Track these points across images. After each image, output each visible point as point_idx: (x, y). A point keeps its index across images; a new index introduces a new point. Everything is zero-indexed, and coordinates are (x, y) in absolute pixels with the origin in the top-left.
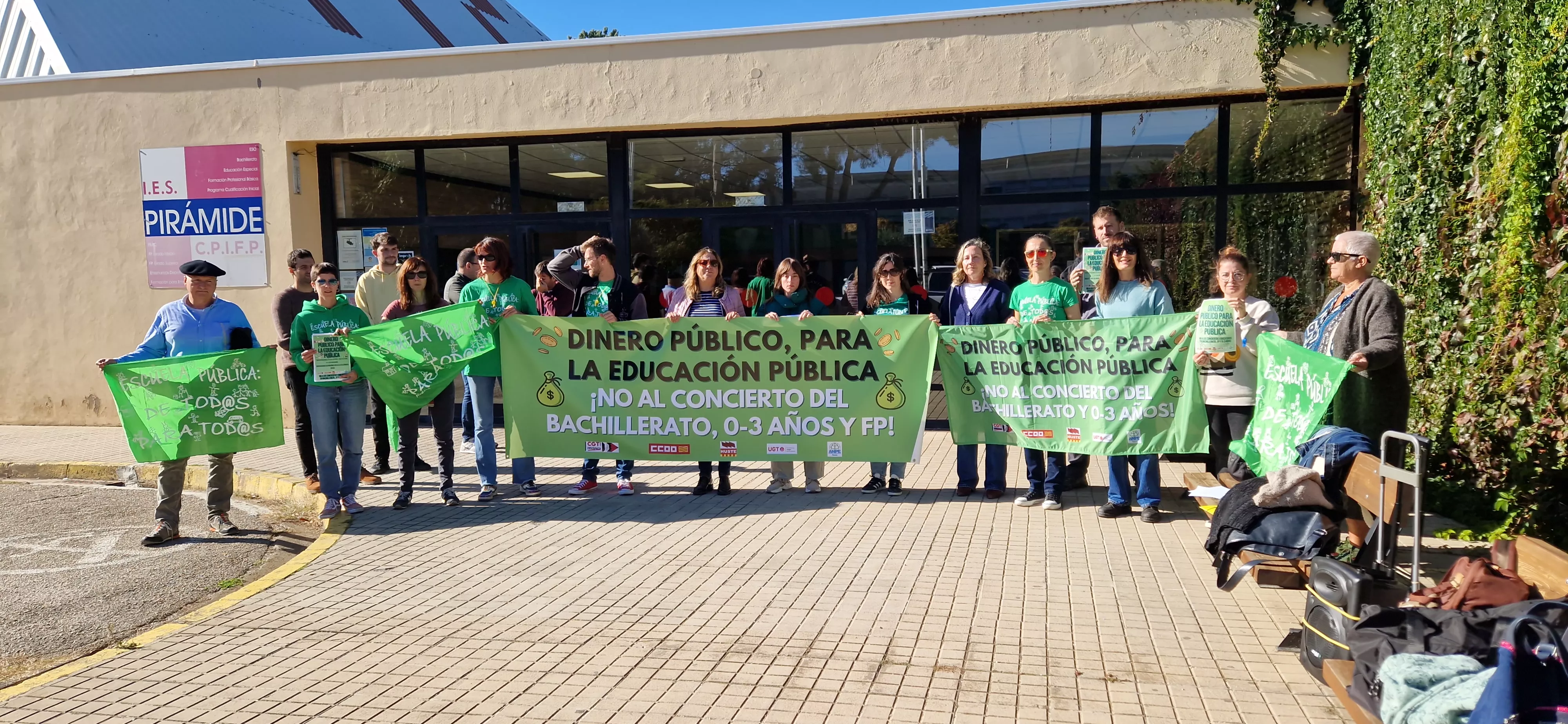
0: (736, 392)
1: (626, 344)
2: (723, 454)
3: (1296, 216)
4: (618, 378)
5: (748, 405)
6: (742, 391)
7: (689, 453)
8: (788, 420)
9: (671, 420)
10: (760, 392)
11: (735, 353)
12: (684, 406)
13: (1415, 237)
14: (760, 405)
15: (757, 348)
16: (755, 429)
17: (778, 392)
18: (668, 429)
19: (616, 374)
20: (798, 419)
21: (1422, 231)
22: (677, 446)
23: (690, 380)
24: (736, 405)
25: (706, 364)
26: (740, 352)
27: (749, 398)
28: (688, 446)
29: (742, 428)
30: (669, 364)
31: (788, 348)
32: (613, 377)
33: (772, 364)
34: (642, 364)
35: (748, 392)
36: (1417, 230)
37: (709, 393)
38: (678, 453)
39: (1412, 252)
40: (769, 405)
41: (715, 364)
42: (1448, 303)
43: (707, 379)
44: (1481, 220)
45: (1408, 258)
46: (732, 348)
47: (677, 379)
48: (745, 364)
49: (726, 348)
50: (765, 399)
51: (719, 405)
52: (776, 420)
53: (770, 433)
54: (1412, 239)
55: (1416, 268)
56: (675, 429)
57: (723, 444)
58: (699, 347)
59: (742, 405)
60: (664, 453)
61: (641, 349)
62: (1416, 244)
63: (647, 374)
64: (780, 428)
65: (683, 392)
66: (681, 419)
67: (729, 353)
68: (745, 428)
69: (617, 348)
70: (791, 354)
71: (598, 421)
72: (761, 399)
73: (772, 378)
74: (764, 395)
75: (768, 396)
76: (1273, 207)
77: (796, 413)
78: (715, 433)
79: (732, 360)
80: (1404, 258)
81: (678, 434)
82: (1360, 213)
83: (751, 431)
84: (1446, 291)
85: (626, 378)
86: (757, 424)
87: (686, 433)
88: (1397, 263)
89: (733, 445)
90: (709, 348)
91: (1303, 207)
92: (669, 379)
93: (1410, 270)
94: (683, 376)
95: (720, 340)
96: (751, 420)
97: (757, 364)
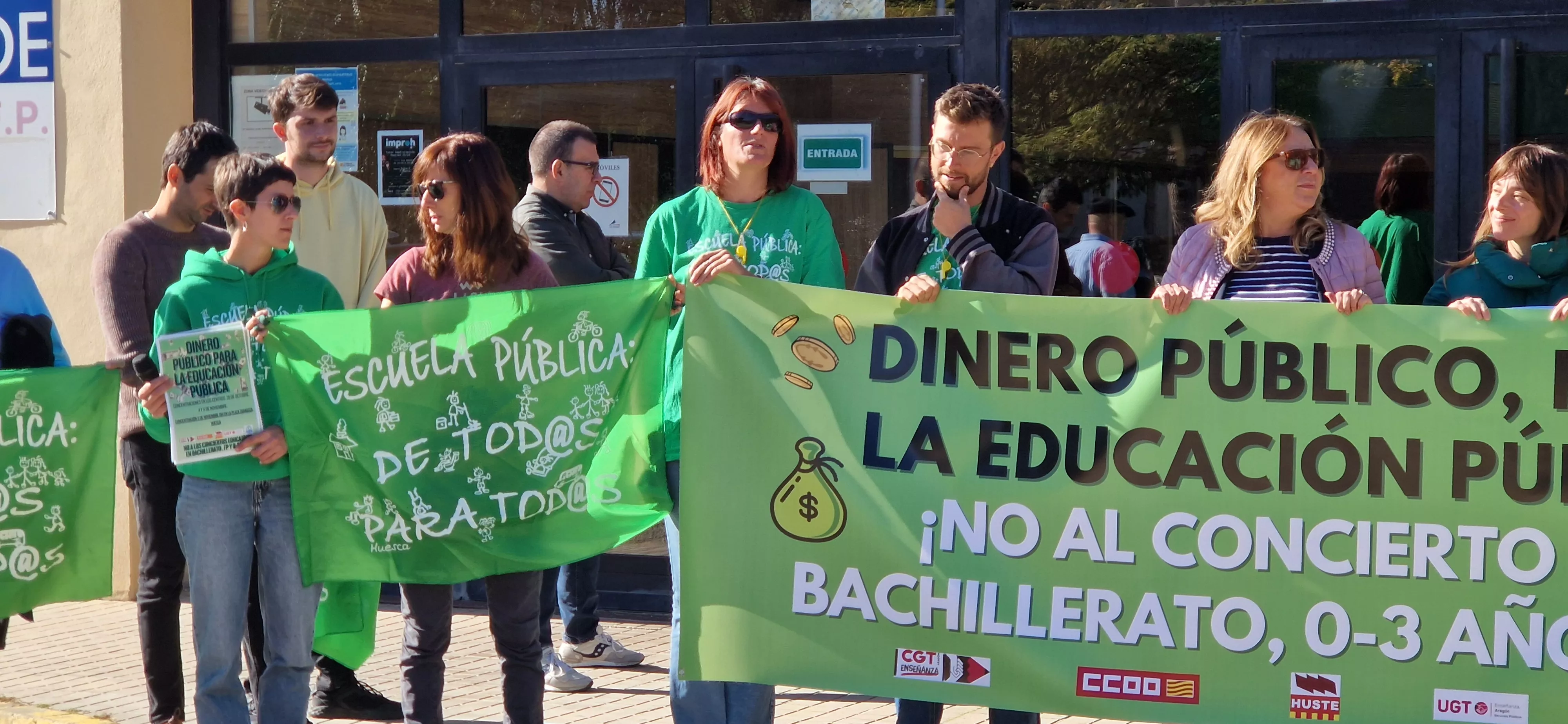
0: (1345, 527)
1: (1030, 373)
2: (1298, 711)
4: (1001, 472)
5: (1383, 568)
6: (1363, 528)
7: (1195, 700)
8: (1503, 623)
9: (1149, 602)
10: (1421, 530)
11: (1350, 410)
12: (1187, 560)
14: (1419, 570)
15: (1417, 399)
16: (1400, 643)
17: (1477, 534)
18: (1137, 627)
19: (997, 461)
20: (1536, 619)
22: (1163, 677)
23: (1211, 483)
24: (1344, 567)
25: (1261, 440)
26: (1364, 407)
27: (1384, 548)
28: (1196, 678)
29: (1359, 638)
30: (1154, 436)
31: (1513, 402)
32: (985, 469)
33: (1461, 449)
34: (1074, 432)
35: (1384, 529)
37: (1265, 526)
38: (1162, 698)
40: (1445, 571)
41: (1287, 441)
43: (1260, 485)
46: (1339, 396)
47: (1172, 481)
48: (1378, 446)
49: (1323, 394)
50: (1436, 555)
51: (1293, 562)
52: (1465, 618)
53: (1444, 656)
56: (1160, 628)
57: (1301, 682)
58: (1243, 390)
59: (1362, 568)
60: (1121, 696)
61: (1069, 386)
63: (1086, 462)
64: (1476, 645)
65: (1189, 520)
66: (1178, 600)
67: (1331, 410)
68: (1370, 639)
69: (1007, 382)
70: (1523, 420)
71: (937, 590)
72: (1421, 552)
73: (1459, 491)
74: (1431, 540)
75: (1445, 543)
77: (1528, 600)
78: (1276, 646)
79: (1340, 432)
81: (1166, 640)
83: (1387, 649)
85: (1025, 472)
86: (1408, 630)
87: (1190, 640)
89: (1331, 686)
90: (1271, 393)
92: (1148, 480)
94: (1192, 472)
95: (1306, 370)
96: (1390, 613)
97: (1414, 447)
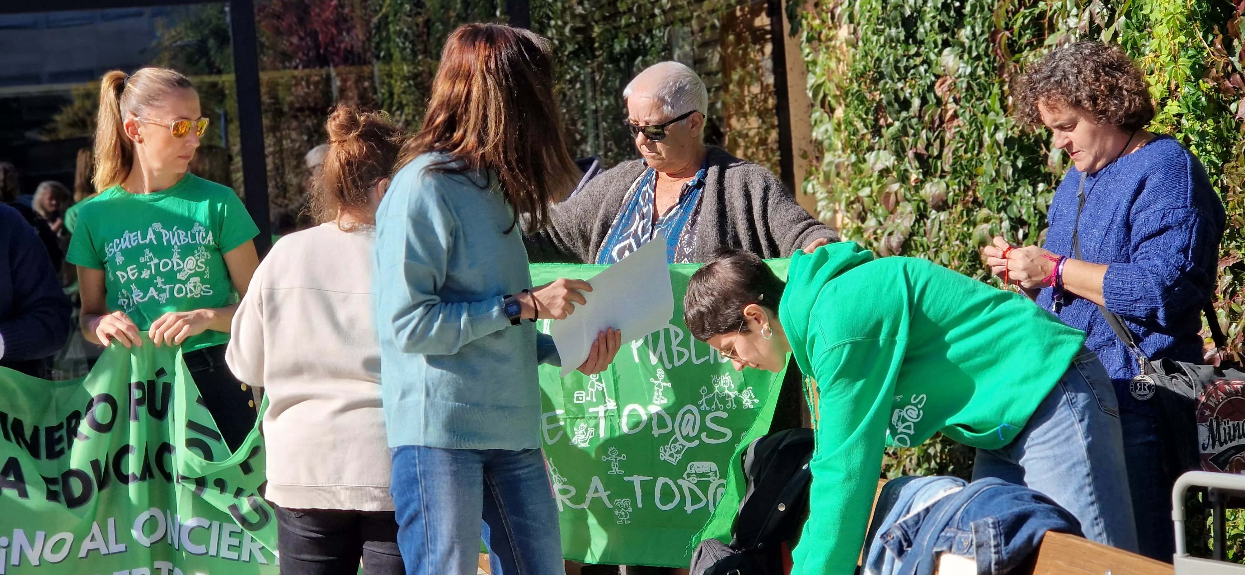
3: (649, 32)
13: (933, 57)
21: (946, 44)
36: (935, 42)
39: (931, 87)
42: (1025, 191)
44: (1074, 11)
45: (924, 101)
54: (927, 62)
55: (942, 122)
62: (939, 70)
76: (597, 16)
80: (916, 102)
82: (792, 17)
84: (1020, 164)
88: (904, 114)
91: (664, 12)
93: (931, 129)
